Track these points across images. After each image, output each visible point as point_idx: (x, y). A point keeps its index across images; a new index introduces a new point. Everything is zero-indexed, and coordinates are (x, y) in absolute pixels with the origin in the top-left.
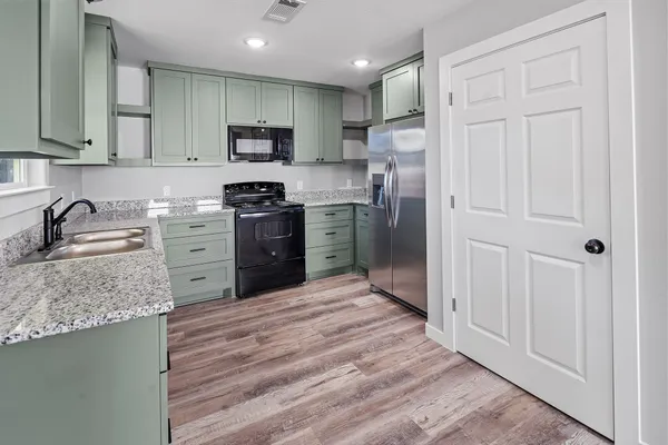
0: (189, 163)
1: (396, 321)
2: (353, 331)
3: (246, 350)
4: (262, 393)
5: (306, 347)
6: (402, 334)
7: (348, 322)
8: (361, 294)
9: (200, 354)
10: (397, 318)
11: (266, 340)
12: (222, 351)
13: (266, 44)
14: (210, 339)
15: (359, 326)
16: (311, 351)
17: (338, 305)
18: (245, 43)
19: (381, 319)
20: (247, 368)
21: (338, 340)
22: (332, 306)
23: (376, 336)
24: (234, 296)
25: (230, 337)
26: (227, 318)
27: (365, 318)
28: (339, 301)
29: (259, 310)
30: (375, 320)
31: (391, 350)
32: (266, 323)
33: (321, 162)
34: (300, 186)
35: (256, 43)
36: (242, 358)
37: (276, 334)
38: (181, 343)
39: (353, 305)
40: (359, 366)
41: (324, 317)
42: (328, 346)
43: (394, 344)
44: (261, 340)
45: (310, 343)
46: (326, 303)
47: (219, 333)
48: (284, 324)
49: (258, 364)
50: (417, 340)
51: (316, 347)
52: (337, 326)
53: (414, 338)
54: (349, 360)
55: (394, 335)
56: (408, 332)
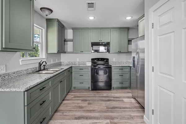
0: (82, 53)
1: (135, 111)
2: (117, 109)
3: (83, 105)
4: (79, 119)
5: (99, 110)
6: (134, 116)
7: (117, 106)
8: (128, 97)
9: (73, 103)
10: (136, 110)
11: (90, 104)
12: (78, 104)
13: (94, 18)
14: (78, 100)
15: (120, 108)
16: (100, 112)
17: (117, 99)
18: (89, 18)
19: (130, 108)
20: (80, 110)
21: (110, 111)
22: (115, 99)
23: (123, 114)
24: (91, 89)
25: (82, 100)
26: (85, 95)
27: (124, 106)
28: (119, 98)
29: (94, 95)
30: (127, 108)
31: (126, 121)
32: (93, 99)
33: (120, 52)
34: (114, 60)
35: (91, 18)
36: (81, 107)
37: (94, 103)
38: (72, 99)
39: (123, 101)
40: (110, 122)
41: (111, 102)
42: (106, 112)
43: (129, 119)
44: (89, 104)
45: (101, 109)
46: (114, 98)
47: (80, 98)
48: (98, 101)
49: (84, 110)
50: (139, 120)
51: (102, 111)
52: (112, 106)
53: (138, 119)
54: (109, 119)
55: (131, 116)
56: (137, 116)
